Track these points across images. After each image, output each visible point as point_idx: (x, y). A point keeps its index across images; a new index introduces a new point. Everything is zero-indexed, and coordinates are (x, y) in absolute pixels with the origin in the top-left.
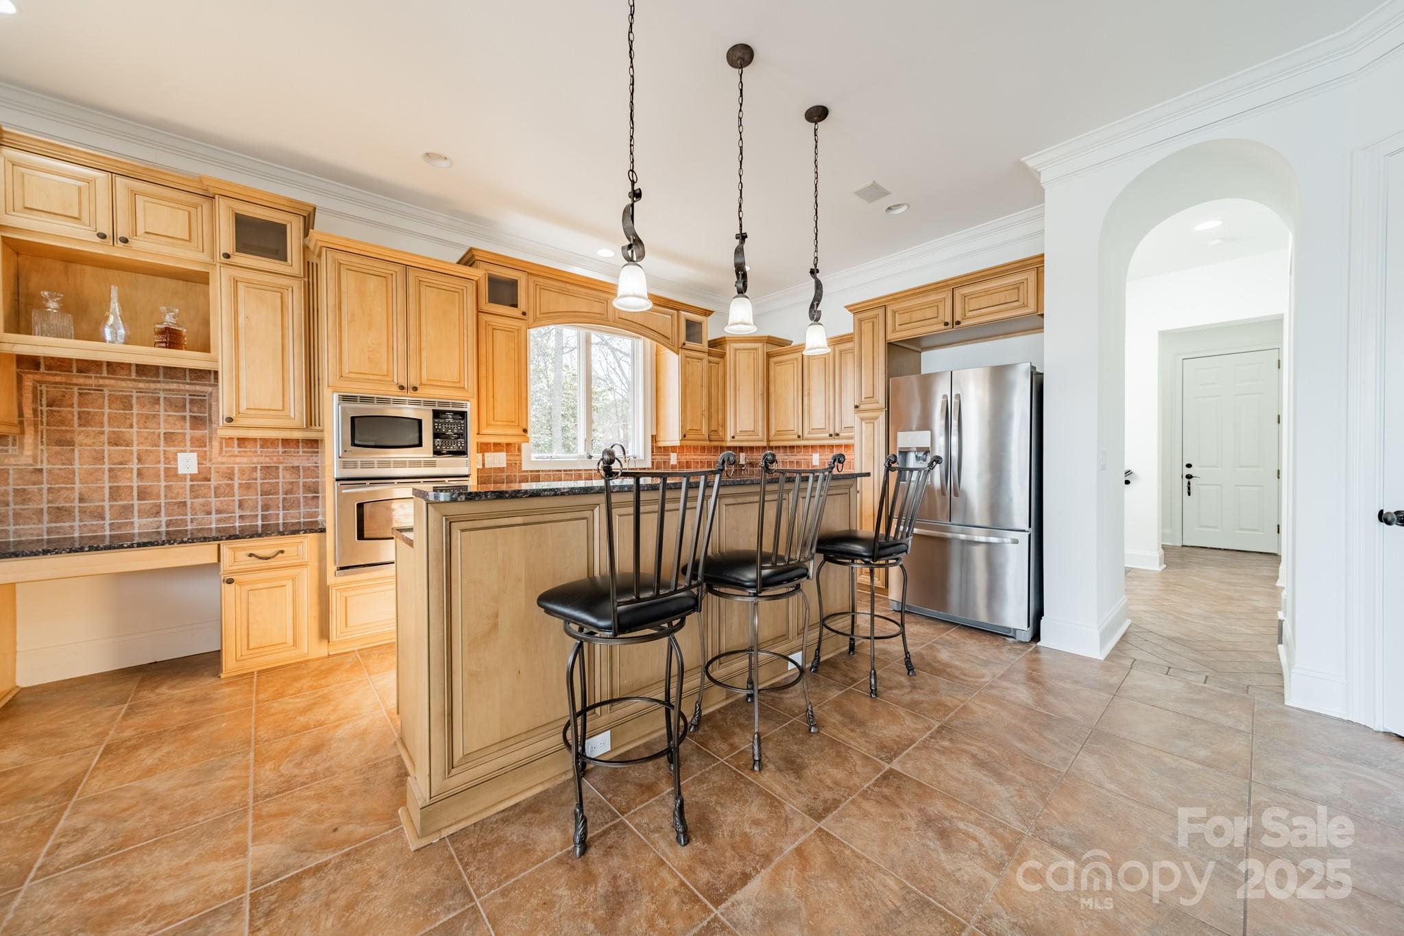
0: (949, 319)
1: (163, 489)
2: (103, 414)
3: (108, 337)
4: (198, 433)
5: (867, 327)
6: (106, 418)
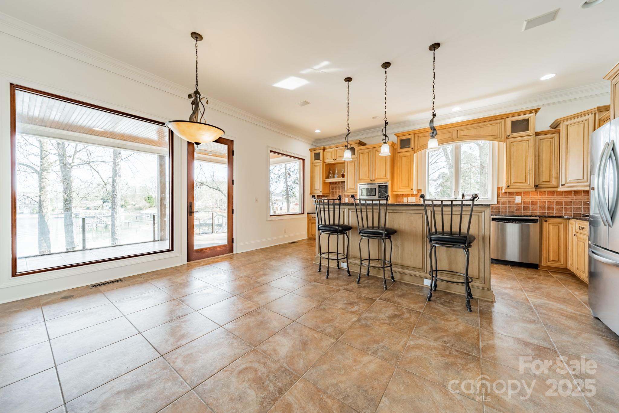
3: (335, 177)
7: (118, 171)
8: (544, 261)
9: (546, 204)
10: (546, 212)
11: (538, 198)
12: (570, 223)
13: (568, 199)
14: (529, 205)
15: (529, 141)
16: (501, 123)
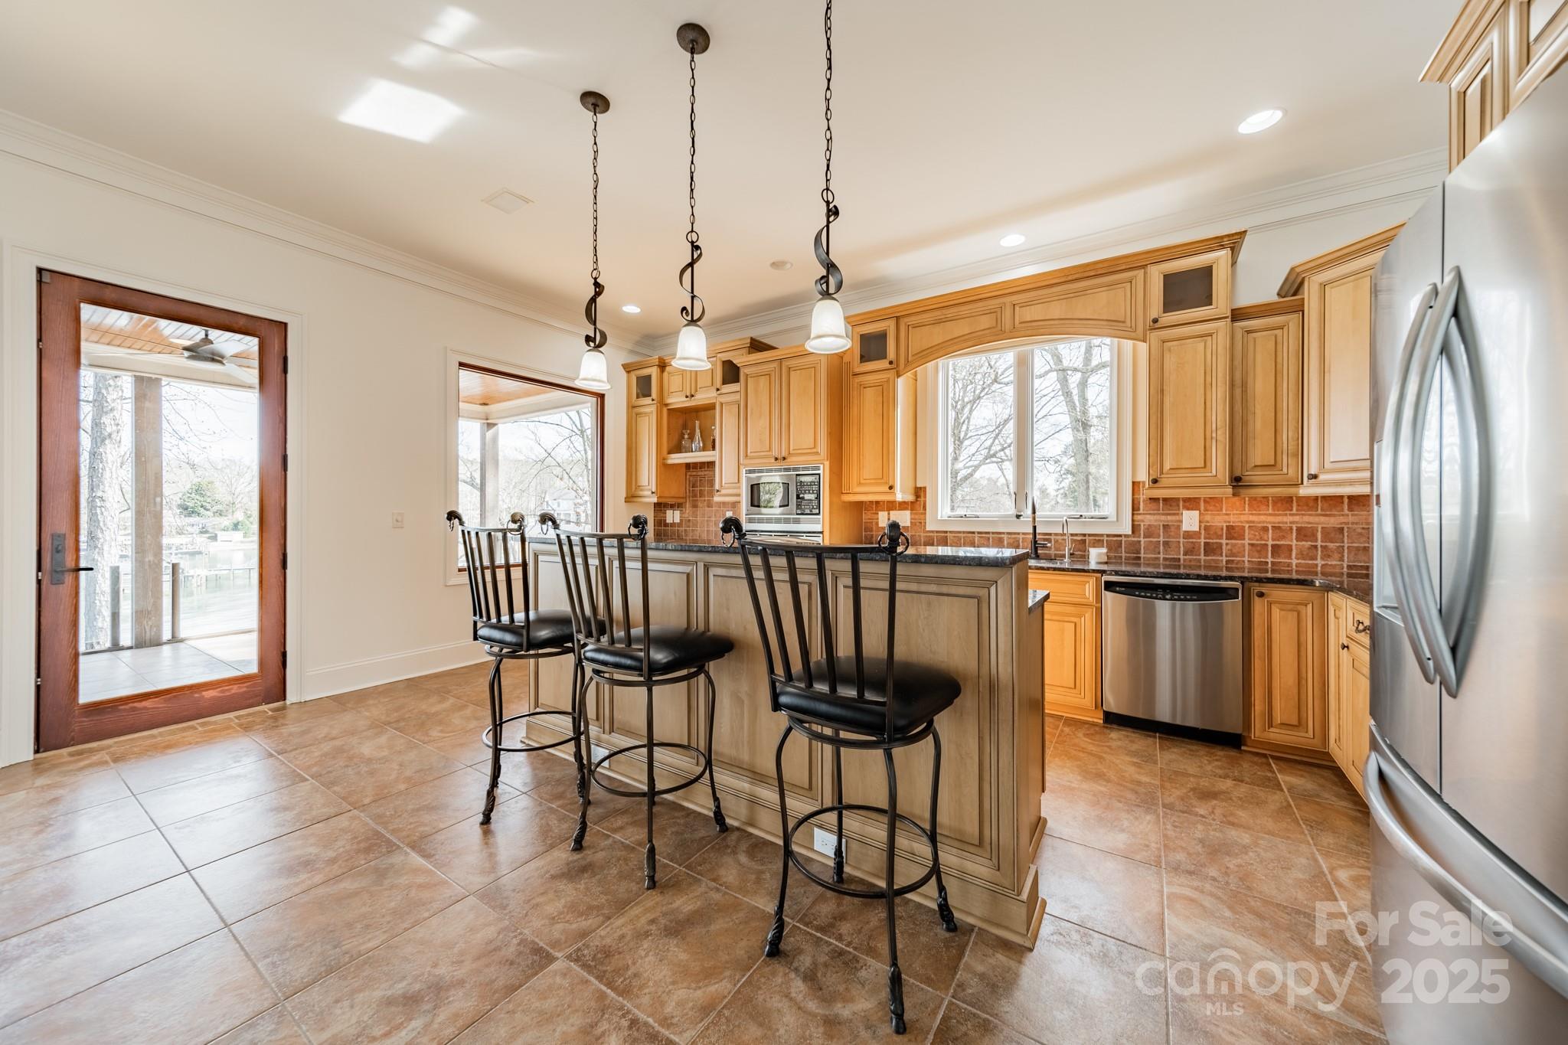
3: (695, 450)
7: (109, 430)
8: (1258, 725)
9: (1270, 536)
10: (1270, 560)
11: (1244, 518)
12: (1333, 605)
13: (1333, 522)
14: (1220, 537)
15: (1214, 336)
16: (1134, 282)
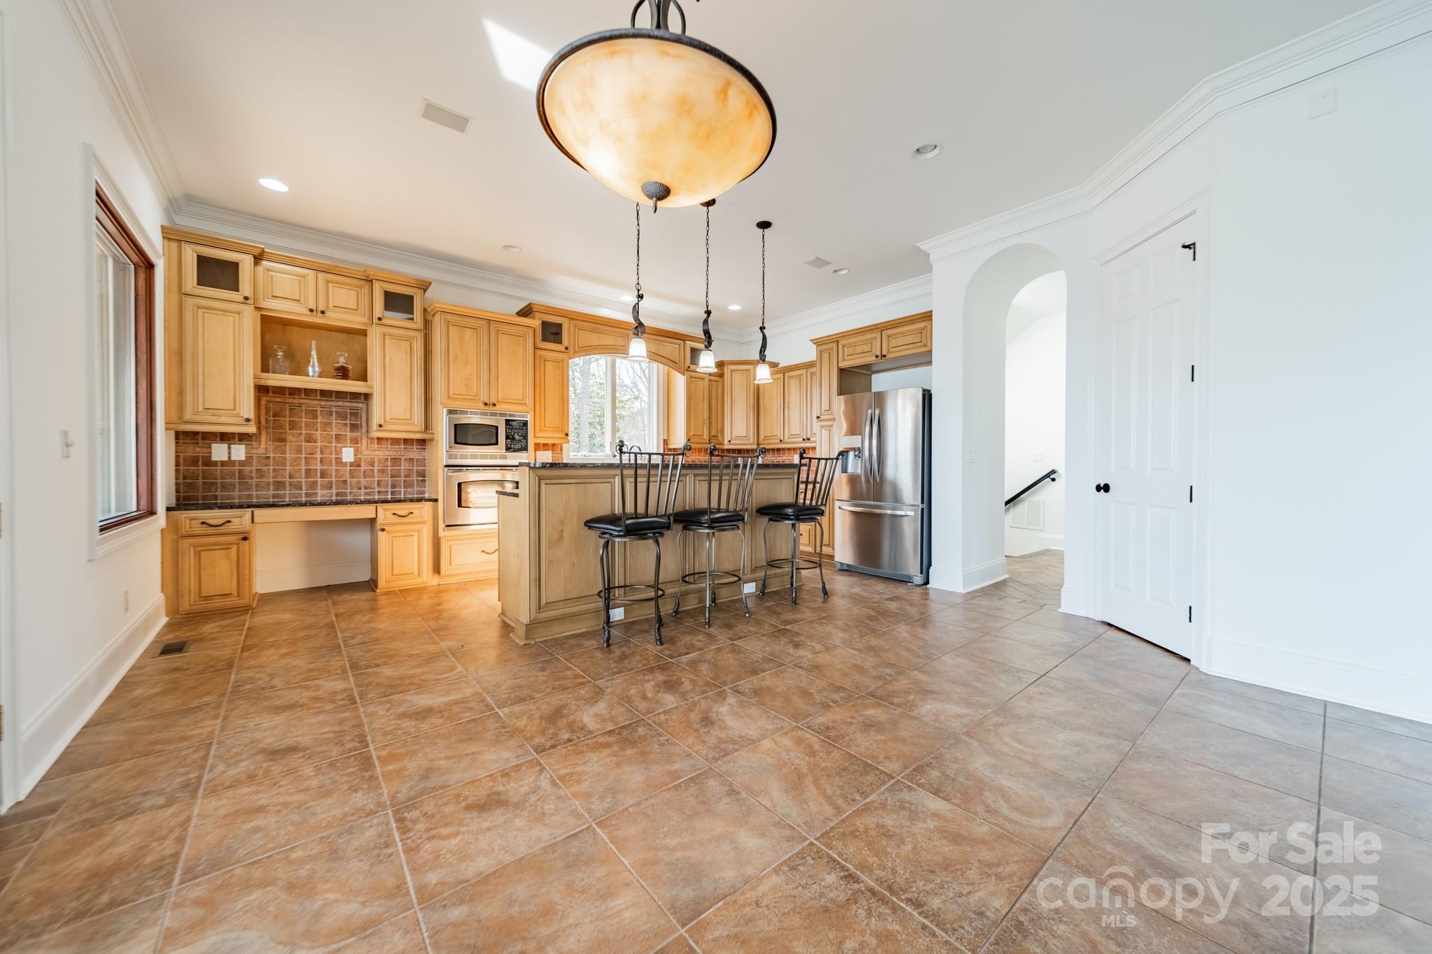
0: (879, 354)
1: (334, 472)
2: (302, 422)
3: (311, 374)
4: (355, 434)
5: (826, 356)
6: (303, 425)
15: (704, 380)
